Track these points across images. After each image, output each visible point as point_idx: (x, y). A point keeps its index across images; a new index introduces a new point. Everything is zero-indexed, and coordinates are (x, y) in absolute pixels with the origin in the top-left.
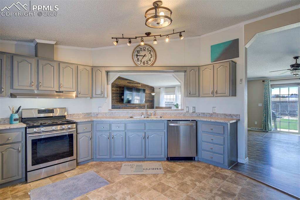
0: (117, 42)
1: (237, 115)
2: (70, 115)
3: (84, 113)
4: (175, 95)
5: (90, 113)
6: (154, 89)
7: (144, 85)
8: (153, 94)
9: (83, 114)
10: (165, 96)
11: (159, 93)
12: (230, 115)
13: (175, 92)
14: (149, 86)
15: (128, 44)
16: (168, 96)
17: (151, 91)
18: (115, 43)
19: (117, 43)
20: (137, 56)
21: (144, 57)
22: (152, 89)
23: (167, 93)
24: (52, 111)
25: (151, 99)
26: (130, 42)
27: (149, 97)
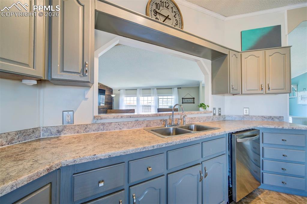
1: (280, 117)
4: (136, 97)
6: (112, 90)
7: (102, 86)
8: (113, 96)
10: (125, 98)
11: (118, 95)
12: (270, 117)
13: (136, 94)
14: (107, 87)
16: (128, 98)
17: (110, 92)
20: (156, 12)
22: (111, 91)
23: (128, 95)
25: (109, 101)
27: (107, 99)
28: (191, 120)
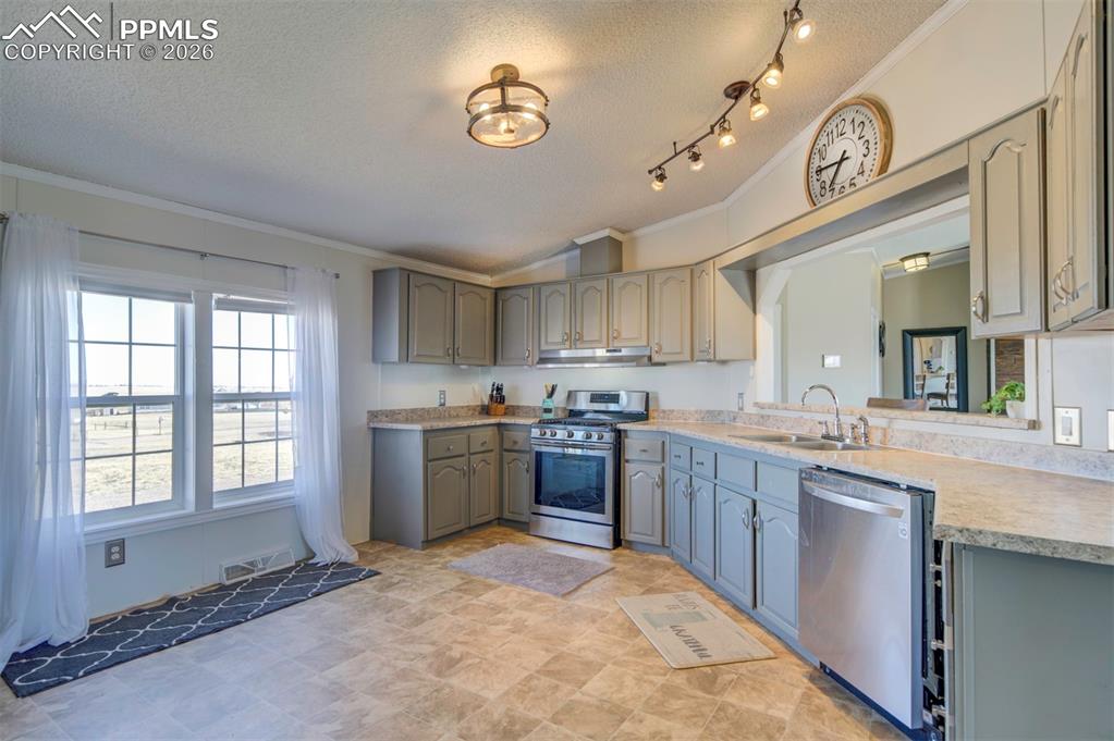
0: (661, 178)
2: (664, 412)
3: (701, 411)
5: (720, 413)
9: (696, 412)
15: (697, 167)
18: (657, 186)
19: (661, 180)
20: (820, 171)
21: (844, 163)
24: (615, 398)
26: (696, 157)
28: (917, 441)
